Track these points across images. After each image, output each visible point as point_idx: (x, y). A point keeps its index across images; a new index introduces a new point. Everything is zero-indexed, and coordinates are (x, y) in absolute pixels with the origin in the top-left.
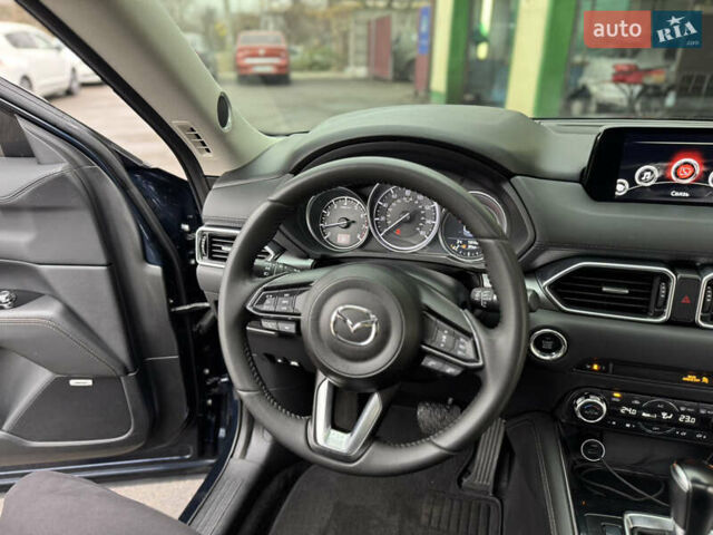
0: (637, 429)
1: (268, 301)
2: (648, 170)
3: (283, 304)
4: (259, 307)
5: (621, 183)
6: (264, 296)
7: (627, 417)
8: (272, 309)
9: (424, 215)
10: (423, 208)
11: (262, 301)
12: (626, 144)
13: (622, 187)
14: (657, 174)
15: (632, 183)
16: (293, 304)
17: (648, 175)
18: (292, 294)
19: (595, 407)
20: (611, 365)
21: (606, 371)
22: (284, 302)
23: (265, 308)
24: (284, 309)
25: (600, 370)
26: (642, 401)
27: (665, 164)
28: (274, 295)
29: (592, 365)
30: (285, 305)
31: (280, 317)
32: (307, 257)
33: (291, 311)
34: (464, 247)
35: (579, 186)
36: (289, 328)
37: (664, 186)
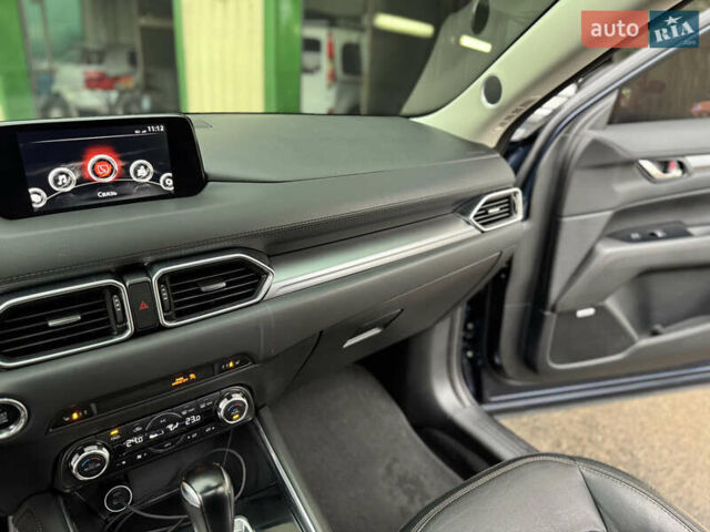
0: (151, 455)
5: (36, 193)
7: (136, 448)
12: (21, 146)
13: (38, 198)
14: (74, 177)
15: (49, 191)
17: (63, 178)
19: (93, 458)
20: (93, 406)
21: (91, 414)
25: (82, 417)
26: (143, 425)
29: (70, 415)
37: (87, 188)
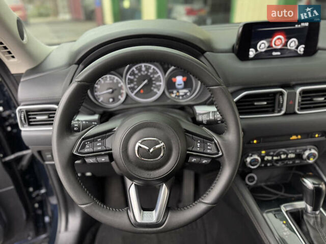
0: (273, 165)
1: (87, 146)
2: (263, 43)
3: (98, 146)
4: (82, 151)
5: (252, 51)
6: (85, 143)
7: (268, 161)
8: (91, 150)
9: (154, 80)
10: (153, 77)
11: (84, 147)
12: (253, 31)
13: (252, 53)
14: (267, 45)
15: (256, 50)
16: (103, 144)
17: (262, 45)
18: (103, 139)
19: (256, 160)
20: (262, 139)
21: (260, 142)
22: (98, 144)
23: (86, 150)
24: (99, 148)
25: (257, 143)
26: (274, 152)
27: (270, 40)
28: (91, 142)
29: (253, 141)
30: (99, 146)
31: (96, 154)
32: (93, 114)
33: (105, 148)
34: (178, 94)
35: (233, 55)
36: (104, 159)
37: (270, 50)
